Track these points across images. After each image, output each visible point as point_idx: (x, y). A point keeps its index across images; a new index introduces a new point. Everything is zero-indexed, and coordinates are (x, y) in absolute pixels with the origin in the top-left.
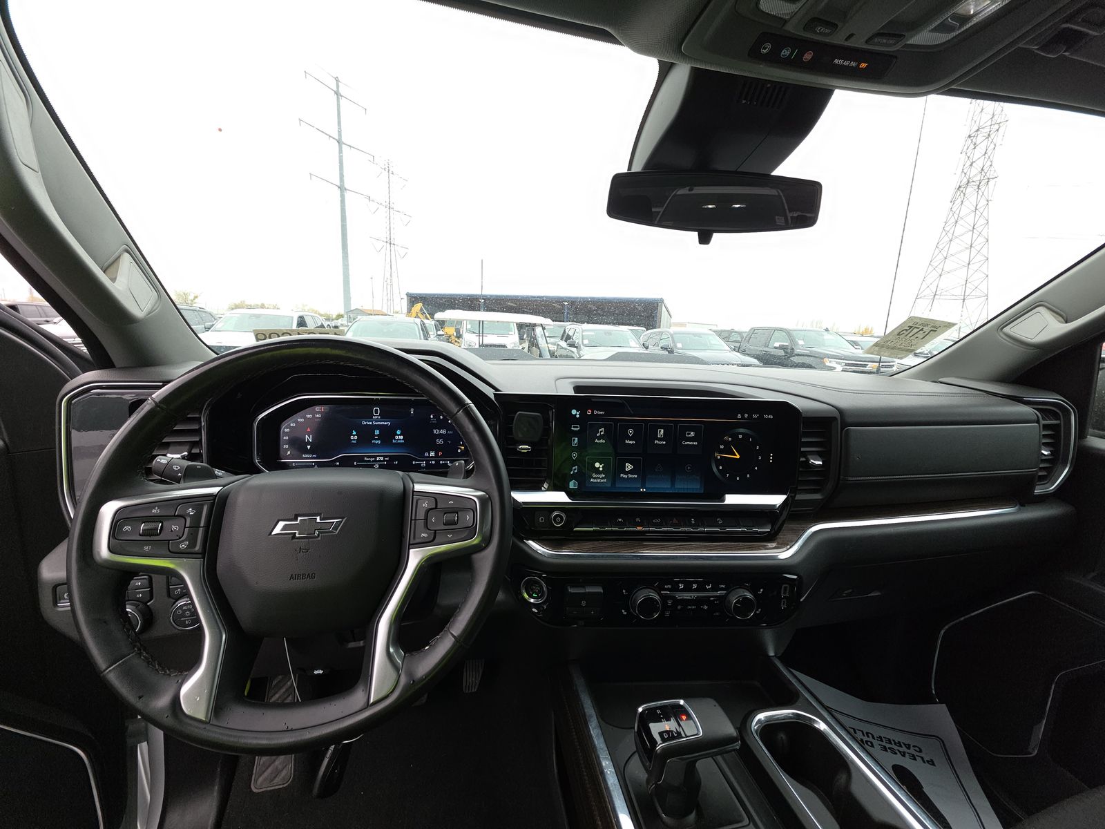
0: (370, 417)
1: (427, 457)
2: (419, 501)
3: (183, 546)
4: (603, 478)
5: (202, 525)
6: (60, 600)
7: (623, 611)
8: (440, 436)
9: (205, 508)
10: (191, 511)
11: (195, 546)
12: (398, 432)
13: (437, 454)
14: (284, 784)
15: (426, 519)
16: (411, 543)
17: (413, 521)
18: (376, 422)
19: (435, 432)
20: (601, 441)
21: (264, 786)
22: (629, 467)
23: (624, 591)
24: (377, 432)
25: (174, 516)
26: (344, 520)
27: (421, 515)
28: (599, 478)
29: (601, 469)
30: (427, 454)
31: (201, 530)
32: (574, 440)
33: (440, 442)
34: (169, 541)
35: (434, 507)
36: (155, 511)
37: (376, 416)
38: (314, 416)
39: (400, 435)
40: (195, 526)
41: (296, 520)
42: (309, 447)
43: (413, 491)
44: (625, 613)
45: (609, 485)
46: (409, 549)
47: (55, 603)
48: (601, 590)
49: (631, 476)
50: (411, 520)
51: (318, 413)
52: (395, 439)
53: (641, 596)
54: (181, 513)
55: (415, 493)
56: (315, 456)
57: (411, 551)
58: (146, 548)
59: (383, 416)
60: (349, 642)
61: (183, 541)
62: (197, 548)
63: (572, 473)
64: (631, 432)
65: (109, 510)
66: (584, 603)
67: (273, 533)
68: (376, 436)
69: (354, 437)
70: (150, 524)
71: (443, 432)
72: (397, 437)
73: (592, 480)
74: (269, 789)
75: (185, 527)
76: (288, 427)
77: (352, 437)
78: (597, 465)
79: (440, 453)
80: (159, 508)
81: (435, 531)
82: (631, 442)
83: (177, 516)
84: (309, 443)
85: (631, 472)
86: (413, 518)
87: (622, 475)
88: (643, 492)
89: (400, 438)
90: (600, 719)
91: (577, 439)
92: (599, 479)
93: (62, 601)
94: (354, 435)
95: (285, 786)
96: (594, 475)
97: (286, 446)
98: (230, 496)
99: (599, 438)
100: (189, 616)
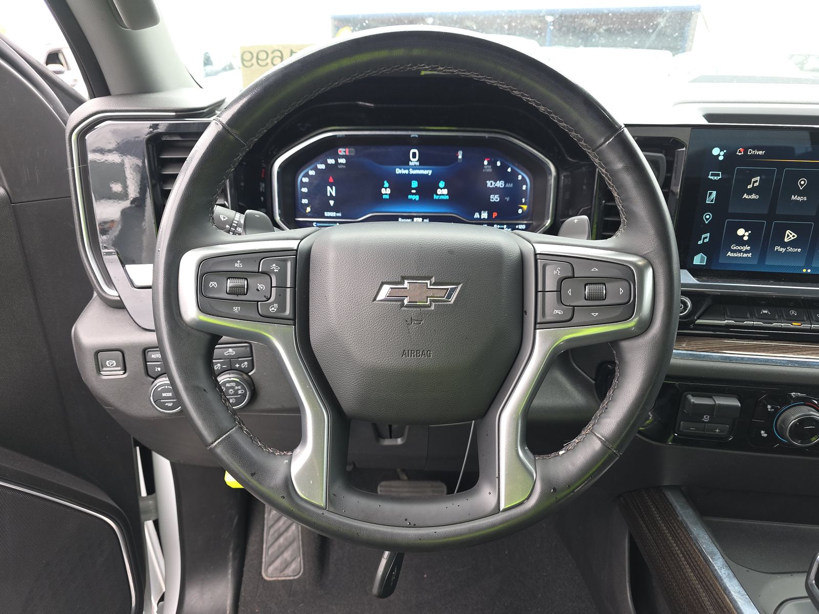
0: (405, 163)
1: (477, 219)
2: (547, 268)
3: (273, 309)
4: (746, 252)
5: (289, 285)
6: (102, 367)
7: (762, 432)
8: (496, 190)
9: (289, 264)
10: (275, 267)
11: (285, 311)
12: (442, 184)
13: (490, 215)
14: (294, 576)
15: (559, 291)
16: (539, 321)
17: (540, 294)
18: (414, 169)
19: (489, 185)
20: (754, 196)
21: (274, 576)
22: (790, 236)
23: (769, 407)
24: (415, 184)
25: (259, 272)
26: (460, 286)
27: (551, 285)
28: (740, 251)
29: (746, 238)
30: (477, 215)
31: (288, 290)
32: (711, 194)
33: (495, 198)
34: (258, 302)
35: (570, 274)
36: (238, 265)
37: (414, 161)
38: (336, 161)
39: (444, 188)
40: (282, 287)
41: (403, 283)
42: (332, 203)
43: (536, 254)
44: (765, 435)
45: (755, 262)
46: (535, 329)
47: (99, 371)
48: (737, 403)
49: (791, 249)
50: (537, 292)
51: (343, 157)
52: (437, 195)
53: (794, 416)
54: (265, 270)
55: (538, 256)
56: (339, 215)
57: (538, 331)
58: (236, 309)
59: (423, 163)
60: (384, 438)
61: (272, 303)
62: (288, 312)
63: (700, 242)
64: (803, 182)
65: (189, 262)
66: (706, 418)
67: (377, 299)
68: (414, 189)
69: (386, 191)
70: (236, 280)
71: (500, 184)
72: (439, 191)
73: (729, 254)
74: (280, 579)
75: (272, 287)
76: (307, 175)
77: (383, 191)
78: (741, 232)
79: (495, 215)
80: (242, 261)
81: (574, 306)
82: (800, 199)
83: (261, 273)
84: (331, 197)
85: (792, 243)
86: (540, 289)
87: (777, 248)
88: (807, 274)
89: (442, 192)
90: (726, 557)
91: (714, 193)
92: (740, 254)
93: (105, 369)
94: (386, 188)
95: (296, 577)
96: (734, 247)
97: (305, 201)
98: (312, 252)
99: (750, 192)
100: (233, 395)
